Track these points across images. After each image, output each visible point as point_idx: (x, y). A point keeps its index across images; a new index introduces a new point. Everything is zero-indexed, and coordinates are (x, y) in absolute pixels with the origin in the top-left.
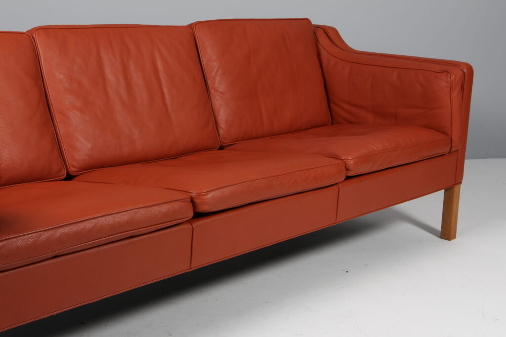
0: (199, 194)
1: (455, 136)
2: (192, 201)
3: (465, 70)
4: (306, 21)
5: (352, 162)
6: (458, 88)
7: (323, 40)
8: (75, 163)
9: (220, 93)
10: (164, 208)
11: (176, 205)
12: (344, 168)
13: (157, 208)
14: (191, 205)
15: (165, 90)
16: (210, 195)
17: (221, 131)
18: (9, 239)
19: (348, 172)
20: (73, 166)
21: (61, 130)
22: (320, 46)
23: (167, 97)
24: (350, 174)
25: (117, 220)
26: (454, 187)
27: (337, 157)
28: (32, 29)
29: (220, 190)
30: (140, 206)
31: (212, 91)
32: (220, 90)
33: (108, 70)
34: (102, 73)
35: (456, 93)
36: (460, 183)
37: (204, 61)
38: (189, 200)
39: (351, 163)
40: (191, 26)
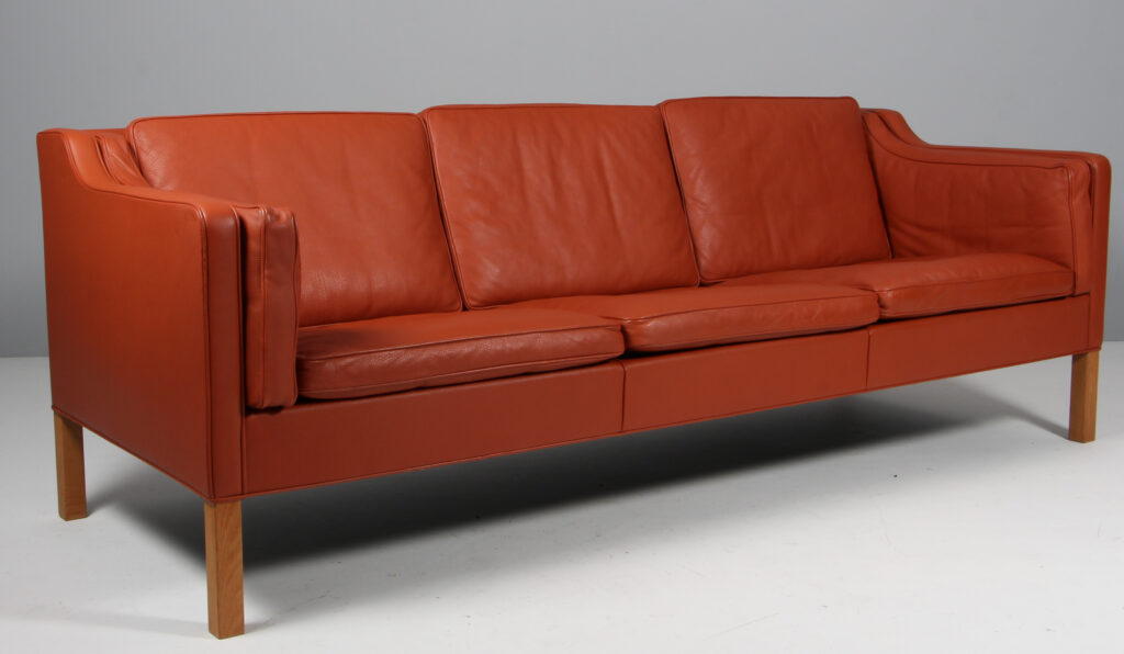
0: (635, 322)
1: (1082, 269)
2: (623, 330)
3: (1095, 166)
4: (849, 102)
5: (890, 295)
6: (1083, 192)
7: (877, 131)
8: (475, 295)
9: (702, 203)
10: (578, 337)
11: (597, 334)
12: (875, 302)
13: (569, 335)
14: (620, 335)
15: (614, 197)
16: (651, 324)
17: (703, 262)
18: (360, 354)
19: (883, 310)
20: (474, 299)
21: (458, 247)
22: (871, 138)
23: (617, 207)
24: (888, 314)
25: (508, 345)
26: (1086, 354)
27: (865, 288)
28: (425, 111)
29: (664, 318)
30: (542, 330)
31: (689, 201)
32: (704, 200)
33: (528, 166)
34: (519, 168)
35: (1079, 200)
36: (1098, 348)
37: (677, 156)
38: (619, 328)
39: (888, 295)
40: (658, 106)
